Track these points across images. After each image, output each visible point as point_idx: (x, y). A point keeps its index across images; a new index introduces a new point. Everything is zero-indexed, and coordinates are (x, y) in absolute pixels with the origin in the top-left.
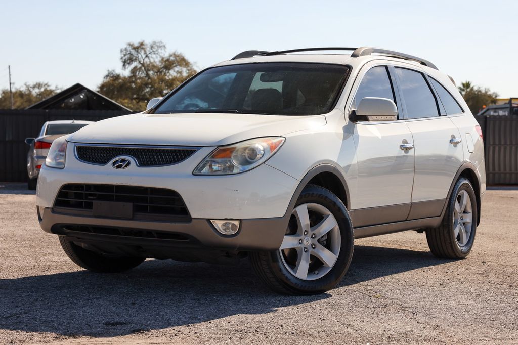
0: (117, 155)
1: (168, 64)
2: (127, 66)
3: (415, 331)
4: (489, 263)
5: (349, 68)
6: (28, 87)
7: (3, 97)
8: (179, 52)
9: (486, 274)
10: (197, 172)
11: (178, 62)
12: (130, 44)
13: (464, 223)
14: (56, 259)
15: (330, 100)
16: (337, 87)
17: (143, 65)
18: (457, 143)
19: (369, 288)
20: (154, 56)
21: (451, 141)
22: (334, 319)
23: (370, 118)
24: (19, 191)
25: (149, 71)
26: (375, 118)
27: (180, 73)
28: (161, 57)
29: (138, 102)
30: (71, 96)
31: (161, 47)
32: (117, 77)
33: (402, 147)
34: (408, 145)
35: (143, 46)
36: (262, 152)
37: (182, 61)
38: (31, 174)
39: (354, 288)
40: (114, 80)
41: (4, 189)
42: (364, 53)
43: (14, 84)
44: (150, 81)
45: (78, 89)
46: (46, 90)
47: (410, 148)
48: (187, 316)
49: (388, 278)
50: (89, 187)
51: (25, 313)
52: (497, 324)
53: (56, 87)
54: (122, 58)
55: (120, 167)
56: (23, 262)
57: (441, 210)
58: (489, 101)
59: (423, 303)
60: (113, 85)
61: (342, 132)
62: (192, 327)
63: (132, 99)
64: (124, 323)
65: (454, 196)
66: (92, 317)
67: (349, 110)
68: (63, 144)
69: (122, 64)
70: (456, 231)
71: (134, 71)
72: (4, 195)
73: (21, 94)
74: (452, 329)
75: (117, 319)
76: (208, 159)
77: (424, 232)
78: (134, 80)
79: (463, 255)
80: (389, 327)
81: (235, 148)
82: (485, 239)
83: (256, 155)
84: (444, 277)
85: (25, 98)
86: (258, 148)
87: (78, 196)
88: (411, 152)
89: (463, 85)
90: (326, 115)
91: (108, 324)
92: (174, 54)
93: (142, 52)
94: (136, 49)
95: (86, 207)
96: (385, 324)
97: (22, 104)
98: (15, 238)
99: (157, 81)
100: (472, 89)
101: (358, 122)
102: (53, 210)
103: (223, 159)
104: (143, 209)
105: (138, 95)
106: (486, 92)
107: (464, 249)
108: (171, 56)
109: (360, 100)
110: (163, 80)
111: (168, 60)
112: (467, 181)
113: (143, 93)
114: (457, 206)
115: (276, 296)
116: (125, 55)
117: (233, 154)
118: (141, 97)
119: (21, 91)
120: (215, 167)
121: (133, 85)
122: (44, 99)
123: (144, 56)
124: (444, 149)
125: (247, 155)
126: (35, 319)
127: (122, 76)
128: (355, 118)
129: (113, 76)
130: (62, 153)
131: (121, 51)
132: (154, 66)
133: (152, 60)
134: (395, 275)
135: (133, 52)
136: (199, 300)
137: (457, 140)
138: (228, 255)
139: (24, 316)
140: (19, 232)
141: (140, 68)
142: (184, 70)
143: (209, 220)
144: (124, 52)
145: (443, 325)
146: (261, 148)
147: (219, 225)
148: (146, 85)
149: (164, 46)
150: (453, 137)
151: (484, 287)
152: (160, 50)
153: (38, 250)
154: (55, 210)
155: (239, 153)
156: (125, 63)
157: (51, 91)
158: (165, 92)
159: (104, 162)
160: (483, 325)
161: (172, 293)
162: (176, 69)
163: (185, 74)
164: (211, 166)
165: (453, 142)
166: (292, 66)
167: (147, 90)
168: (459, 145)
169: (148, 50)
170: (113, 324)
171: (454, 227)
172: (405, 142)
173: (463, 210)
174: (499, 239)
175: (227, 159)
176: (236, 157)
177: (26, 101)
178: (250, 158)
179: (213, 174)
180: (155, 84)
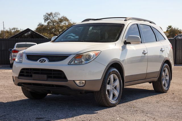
0: (41, 58)
1: (61, 20)
2: (46, 21)
3: (146, 120)
4: (175, 94)
5: (124, 25)
6: (10, 29)
7: (1, 33)
8: (65, 16)
9: (174, 98)
10: (70, 64)
11: (64, 20)
12: (47, 13)
13: (166, 80)
14: (19, 94)
15: (117, 36)
16: (119, 32)
17: (52, 21)
18: (163, 51)
19: (131, 104)
20: (56, 18)
21: (161, 50)
22: (118, 116)
23: (131, 43)
24: (7, 68)
25: (54, 23)
26: (133, 43)
27: (65, 23)
28: (58, 18)
29: (50, 35)
30: (25, 33)
31: (58, 14)
32: (43, 25)
33: (143, 53)
34: (145, 52)
35: (52, 14)
36: (93, 56)
37: (66, 19)
38: (11, 62)
39: (126, 104)
40: (41, 27)
41: (1, 67)
42: (129, 19)
43: (5, 28)
44: (54, 27)
45: (28, 30)
46: (17, 30)
47: (146, 53)
48: (65, 115)
49: (138, 100)
50: (31, 69)
51: (8, 115)
52: (176, 117)
53: (20, 29)
54: (44, 18)
55: (42, 62)
56: (7, 95)
57: (157, 75)
58: (178, 33)
59: (150, 109)
60: (41, 28)
61: (121, 48)
62: (67, 119)
63: (48, 33)
64: (43, 118)
65: (162, 70)
66: (31, 116)
67: (123, 40)
68: (22, 54)
69: (44, 21)
70: (163, 83)
71: (48, 23)
72: (1, 70)
73: (7, 32)
74: (160, 119)
75: (40, 117)
76: (73, 59)
77: (152, 83)
78: (48, 26)
79: (166, 91)
80: (137, 119)
81: (83, 55)
82: (175, 85)
83: (91, 57)
84: (158, 100)
85: (9, 33)
86: (91, 55)
87: (27, 72)
88: (146, 55)
89: (169, 27)
90: (115, 42)
91: (37, 118)
92: (63, 17)
93: (52, 16)
94: (49, 15)
95: (30, 77)
96: (136, 118)
97: (8, 35)
98: (5, 86)
99: (57, 27)
100: (172, 28)
101: (127, 45)
102: (18, 78)
103: (79, 59)
104: (50, 77)
105: (50, 32)
106: (177, 29)
107: (166, 89)
108: (62, 17)
109: (128, 36)
110: (59, 26)
111: (61, 19)
112: (167, 65)
113: (52, 31)
114: (163, 74)
115: (97, 107)
116: (45, 17)
117: (82, 57)
118: (51, 32)
119: (8, 31)
120: (76, 62)
121: (48, 28)
122: (16, 34)
123: (52, 18)
124: (159, 53)
125: (87, 57)
126: (11, 117)
127: (44, 25)
128: (126, 43)
129: (41, 25)
130: (21, 57)
131: (44, 16)
132: (56, 21)
133: (55, 19)
134: (141, 99)
135: (48, 16)
136: (70, 109)
137: (163, 50)
138: (81, 93)
139: (7, 116)
140: (6, 84)
141: (51, 22)
142: (67, 22)
143: (74, 81)
144: (45, 16)
145: (157, 118)
146: (92, 55)
147: (77, 82)
148: (53, 28)
149: (59, 14)
150: (162, 49)
151: (173, 103)
152: (58, 16)
153: (13, 91)
154: (19, 77)
155: (85, 57)
156: (45, 20)
157: (19, 31)
158: (60, 30)
159: (36, 60)
160: (171, 118)
161: (60, 107)
162: (64, 22)
163: (67, 24)
164: (74, 61)
165: (162, 51)
166: (103, 24)
167: (53, 30)
168: (164, 52)
169: (54, 15)
170: (39, 119)
171: (162, 81)
172: (144, 51)
173: (166, 75)
174: (180, 85)
175: (80, 59)
176: (83, 58)
177: (10, 34)
178: (88, 58)
179: (75, 64)
180: (56, 28)
